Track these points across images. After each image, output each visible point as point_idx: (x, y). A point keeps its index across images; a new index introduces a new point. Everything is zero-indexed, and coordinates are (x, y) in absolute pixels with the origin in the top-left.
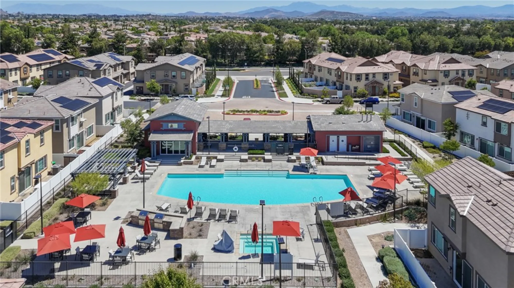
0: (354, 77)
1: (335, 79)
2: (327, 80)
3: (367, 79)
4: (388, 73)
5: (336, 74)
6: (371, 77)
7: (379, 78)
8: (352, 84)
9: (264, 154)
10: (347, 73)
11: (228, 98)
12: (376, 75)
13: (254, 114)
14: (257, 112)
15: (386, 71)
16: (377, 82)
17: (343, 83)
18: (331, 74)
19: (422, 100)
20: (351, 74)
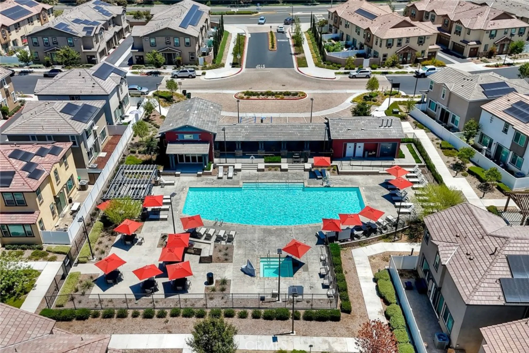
0: (384, 43)
1: (363, 41)
2: (354, 39)
3: (399, 44)
4: (425, 36)
5: (364, 35)
6: (404, 43)
7: (414, 44)
8: (382, 51)
9: (280, 162)
10: (377, 37)
11: (239, 69)
12: (411, 40)
13: (270, 97)
14: (272, 94)
15: (423, 33)
16: (409, 48)
17: (372, 48)
18: (359, 34)
19: (451, 93)
20: (382, 40)
